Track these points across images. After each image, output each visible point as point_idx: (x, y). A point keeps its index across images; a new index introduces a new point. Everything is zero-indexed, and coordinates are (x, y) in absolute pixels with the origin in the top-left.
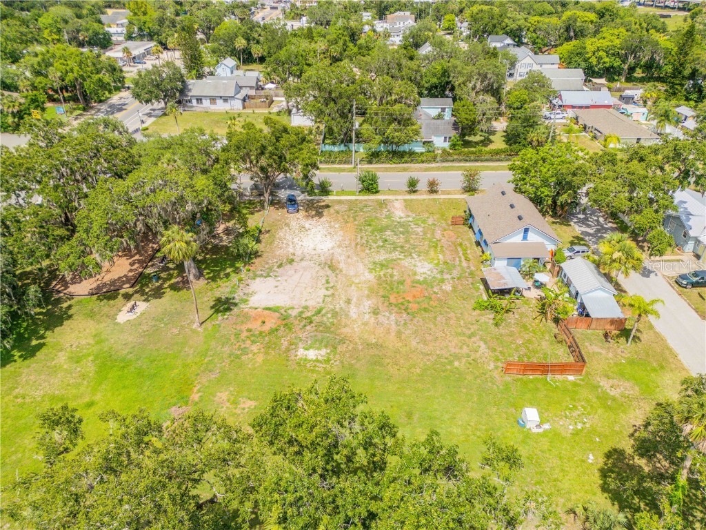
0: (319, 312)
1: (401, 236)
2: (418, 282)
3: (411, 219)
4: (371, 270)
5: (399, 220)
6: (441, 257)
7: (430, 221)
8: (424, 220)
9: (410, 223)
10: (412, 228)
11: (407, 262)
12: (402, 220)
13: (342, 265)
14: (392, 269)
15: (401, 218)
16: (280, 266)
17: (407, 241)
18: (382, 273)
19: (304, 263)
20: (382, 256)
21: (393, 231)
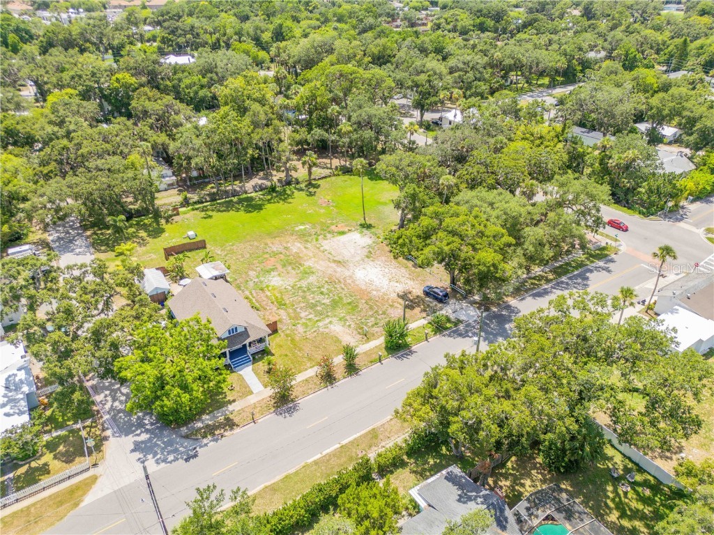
0: (317, 240)
1: (313, 301)
2: (273, 270)
3: (320, 324)
4: (310, 267)
5: (330, 319)
6: (269, 294)
7: (301, 329)
8: (307, 327)
9: (317, 318)
10: (311, 313)
11: (292, 281)
12: (327, 321)
13: (333, 265)
14: (297, 274)
15: (331, 322)
16: (370, 252)
17: (304, 298)
18: (302, 268)
19: (358, 258)
20: (312, 279)
21: (324, 304)
